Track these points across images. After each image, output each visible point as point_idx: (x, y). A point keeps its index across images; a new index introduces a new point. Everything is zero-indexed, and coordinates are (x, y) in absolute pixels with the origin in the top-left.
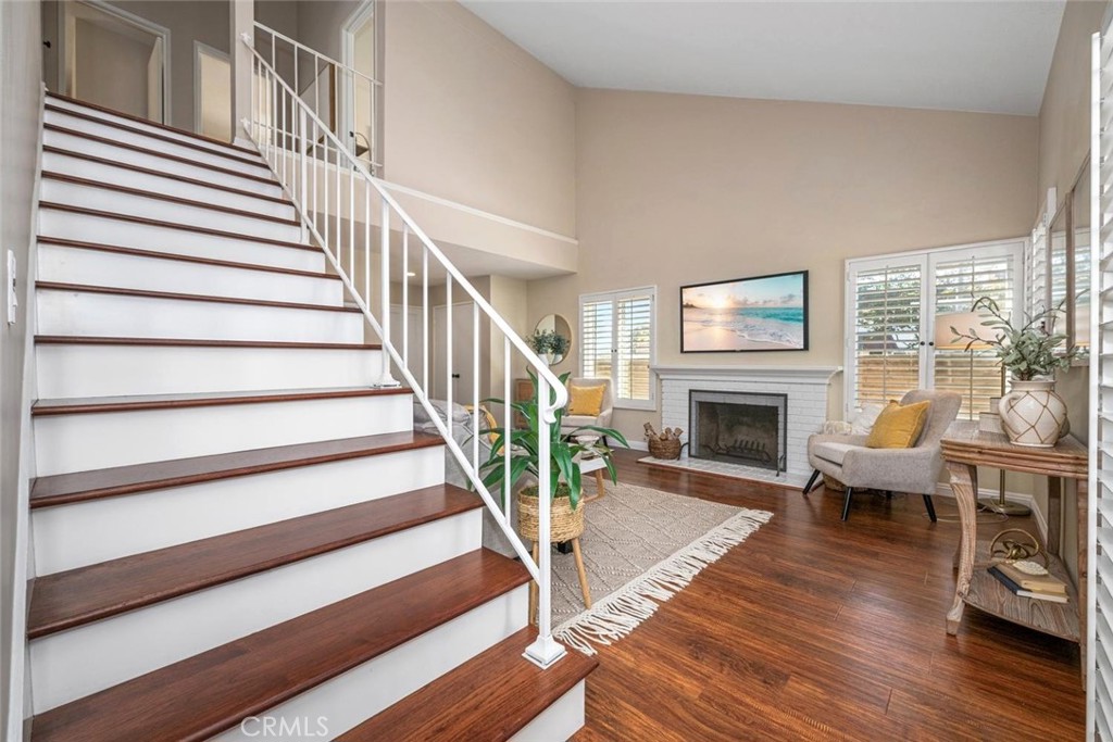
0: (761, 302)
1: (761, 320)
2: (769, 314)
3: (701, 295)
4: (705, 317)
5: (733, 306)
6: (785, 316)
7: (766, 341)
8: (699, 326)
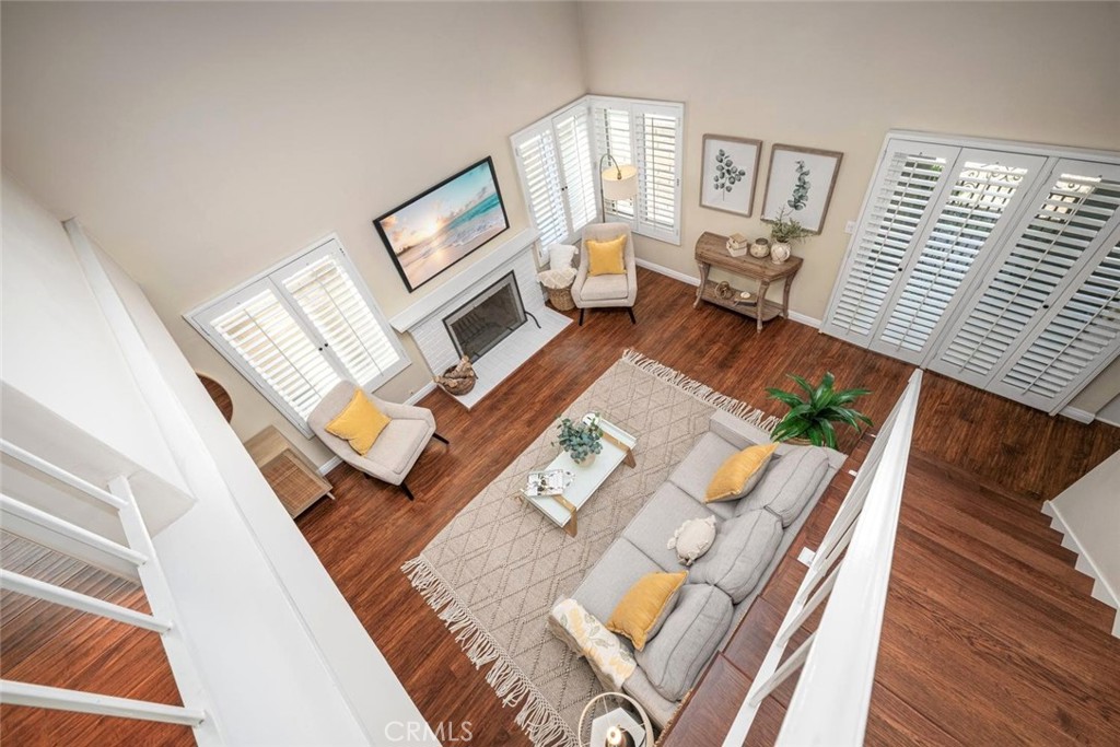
0: (464, 208)
1: (467, 223)
2: (471, 214)
3: (412, 234)
4: (423, 251)
5: (444, 225)
6: (483, 208)
7: (476, 236)
8: (422, 260)
